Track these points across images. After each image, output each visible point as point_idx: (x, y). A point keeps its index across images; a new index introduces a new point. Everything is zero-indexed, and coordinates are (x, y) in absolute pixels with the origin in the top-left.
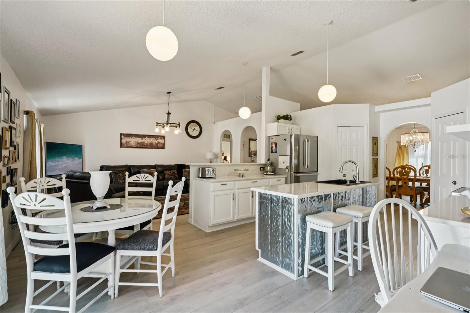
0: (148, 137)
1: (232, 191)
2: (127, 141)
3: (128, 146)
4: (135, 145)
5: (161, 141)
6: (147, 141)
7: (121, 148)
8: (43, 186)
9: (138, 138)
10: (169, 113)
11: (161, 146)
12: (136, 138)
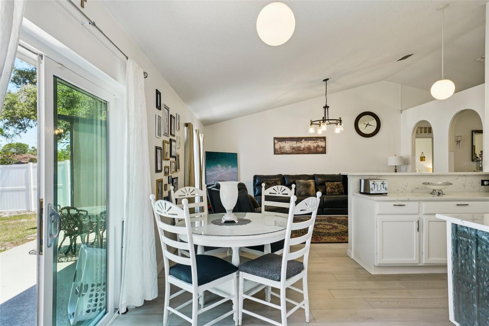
0: (305, 140)
1: (416, 218)
2: (281, 146)
3: (282, 152)
4: (289, 151)
5: (321, 144)
6: (304, 145)
7: (274, 154)
8: (188, 195)
9: (293, 141)
10: (326, 107)
11: (321, 150)
12: (291, 142)
